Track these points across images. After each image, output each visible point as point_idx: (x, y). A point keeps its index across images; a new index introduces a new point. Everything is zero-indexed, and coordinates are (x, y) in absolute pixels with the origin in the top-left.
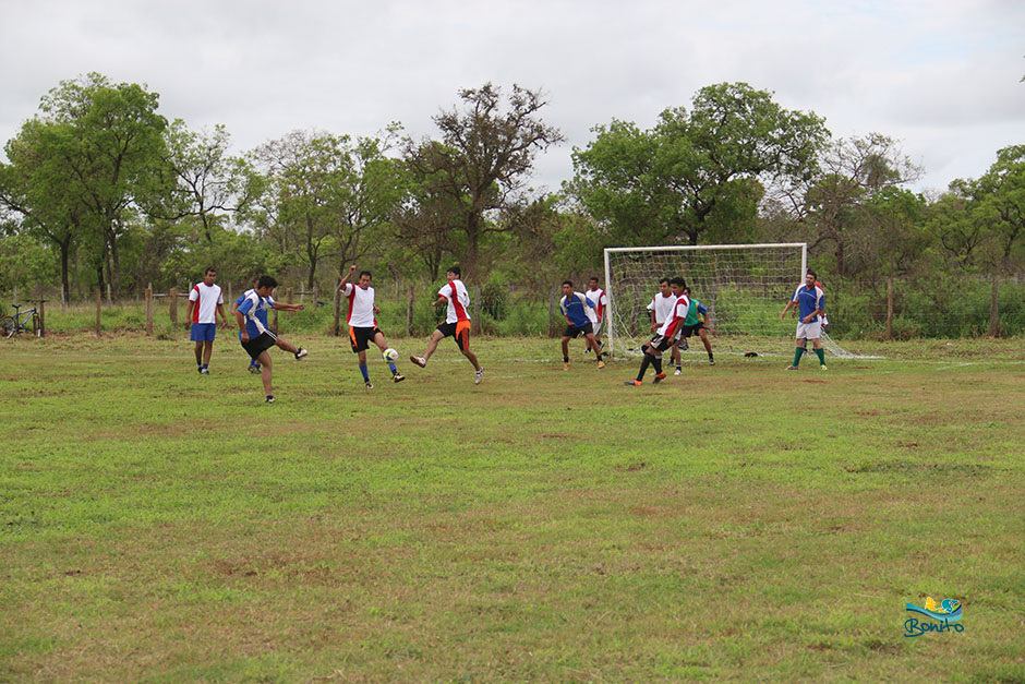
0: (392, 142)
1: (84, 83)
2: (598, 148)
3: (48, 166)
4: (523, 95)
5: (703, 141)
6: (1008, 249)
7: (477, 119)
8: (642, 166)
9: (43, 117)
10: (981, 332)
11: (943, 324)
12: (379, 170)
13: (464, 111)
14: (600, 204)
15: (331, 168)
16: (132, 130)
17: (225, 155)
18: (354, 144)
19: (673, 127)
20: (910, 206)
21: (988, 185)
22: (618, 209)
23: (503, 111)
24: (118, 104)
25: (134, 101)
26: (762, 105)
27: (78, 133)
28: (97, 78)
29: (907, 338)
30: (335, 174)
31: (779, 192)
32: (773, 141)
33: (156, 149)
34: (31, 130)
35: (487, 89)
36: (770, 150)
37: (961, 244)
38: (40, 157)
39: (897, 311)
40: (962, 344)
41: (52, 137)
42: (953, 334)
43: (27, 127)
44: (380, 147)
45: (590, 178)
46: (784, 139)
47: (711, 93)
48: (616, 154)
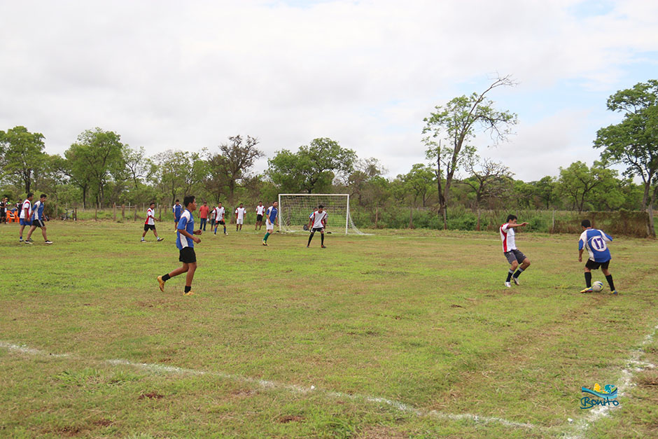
0: (204, 154)
1: (94, 131)
2: (277, 159)
3: (79, 160)
4: (251, 139)
5: (314, 158)
6: (415, 199)
7: (234, 147)
8: (292, 166)
9: (78, 143)
10: (406, 227)
11: (394, 224)
12: (198, 164)
13: (230, 144)
14: (278, 179)
15: (181, 163)
16: (110, 148)
17: (144, 157)
18: (190, 155)
19: (303, 153)
20: (384, 183)
21: (409, 177)
22: (283, 181)
23: (244, 145)
24: (106, 138)
25: (111, 137)
26: (335, 146)
27: (91, 149)
28: (99, 130)
29: (382, 228)
30: (182, 165)
31: (340, 176)
32: (338, 159)
33: (118, 155)
34: (74, 147)
35: (238, 137)
36: (337, 161)
37: (401, 196)
38: (77, 156)
39: (379, 219)
40: (400, 231)
41: (82, 150)
42: (397, 227)
43: (72, 146)
44: (199, 156)
45: (274, 169)
46: (342, 158)
47: (317, 141)
48: (283, 161)
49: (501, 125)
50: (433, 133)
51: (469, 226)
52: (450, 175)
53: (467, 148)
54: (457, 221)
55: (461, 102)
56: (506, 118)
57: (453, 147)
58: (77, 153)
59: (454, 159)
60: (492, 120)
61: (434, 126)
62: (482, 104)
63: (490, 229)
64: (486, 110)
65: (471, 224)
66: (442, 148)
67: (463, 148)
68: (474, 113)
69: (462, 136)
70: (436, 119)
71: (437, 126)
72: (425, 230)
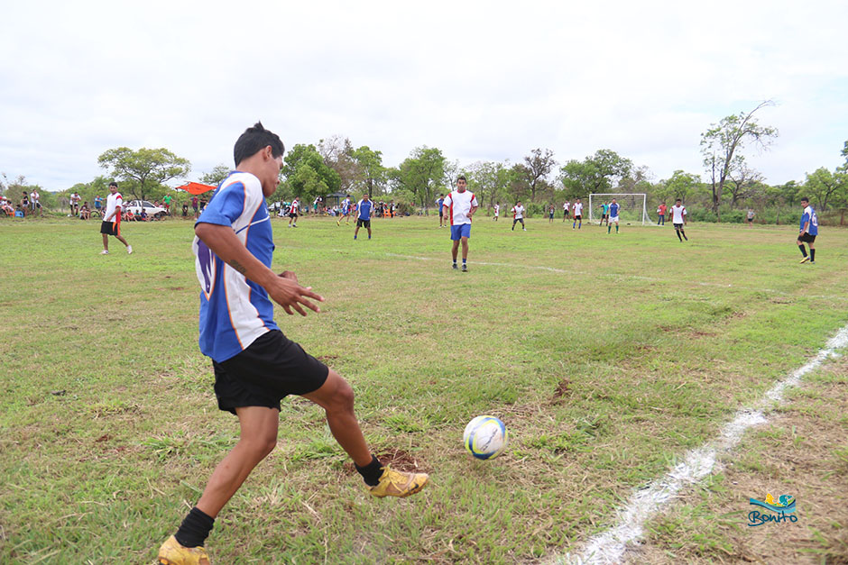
0: (507, 164)
1: (422, 148)
2: (567, 167)
3: (411, 170)
4: (548, 151)
5: (598, 166)
7: (535, 158)
8: (580, 172)
9: (411, 157)
12: (501, 172)
13: (532, 156)
14: (567, 182)
15: (488, 171)
16: (435, 160)
17: (459, 167)
18: (495, 165)
19: (589, 162)
22: (572, 185)
23: (543, 156)
24: (431, 153)
25: (436, 152)
26: (614, 156)
27: (420, 161)
28: (425, 146)
30: (489, 173)
32: (617, 166)
33: (440, 166)
34: (407, 160)
35: (539, 149)
36: (616, 169)
38: (409, 168)
41: (413, 163)
43: (405, 160)
44: (503, 166)
45: (564, 175)
46: (620, 166)
47: (600, 152)
48: (572, 169)
49: (764, 138)
50: (708, 145)
51: (739, 220)
52: (723, 179)
53: (737, 157)
54: (727, 216)
55: (732, 119)
56: (769, 132)
57: (725, 157)
58: (409, 165)
59: (726, 166)
60: (757, 134)
61: (709, 140)
62: (750, 121)
63: (756, 222)
64: (753, 126)
65: (740, 218)
66: (716, 158)
67: (733, 157)
68: (742, 129)
69: (733, 147)
70: (711, 134)
71: (711, 140)
72: (703, 223)
